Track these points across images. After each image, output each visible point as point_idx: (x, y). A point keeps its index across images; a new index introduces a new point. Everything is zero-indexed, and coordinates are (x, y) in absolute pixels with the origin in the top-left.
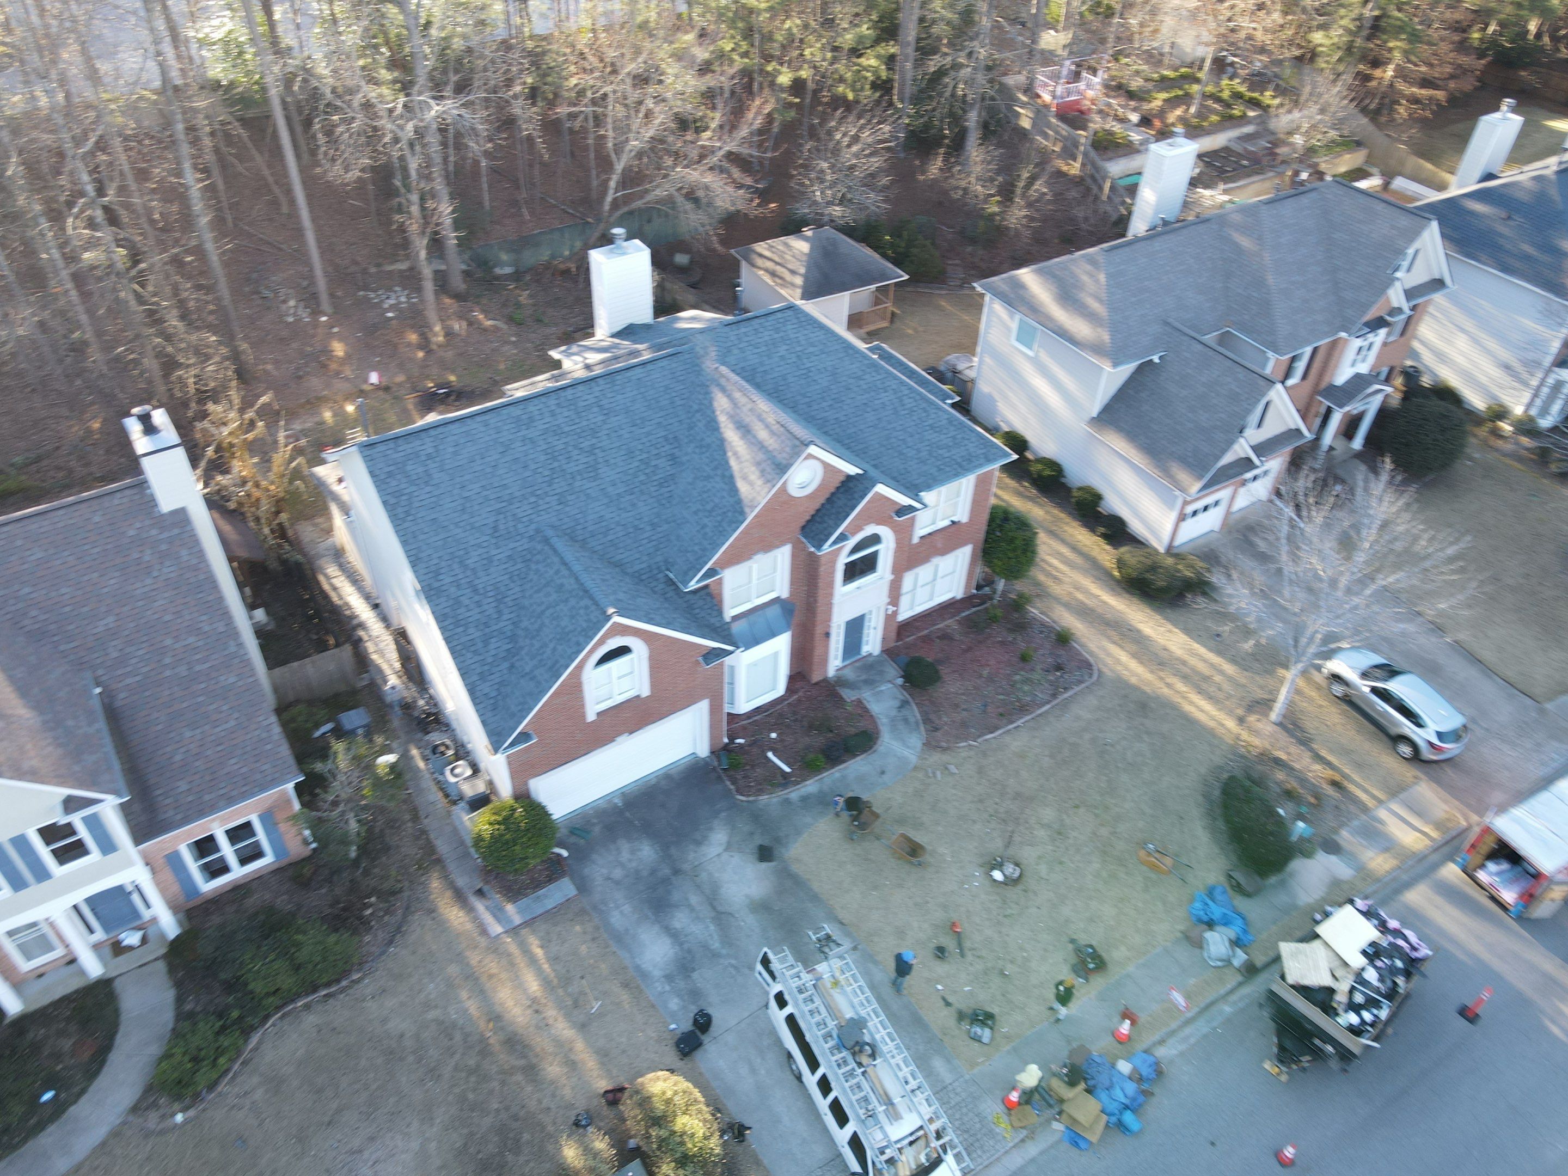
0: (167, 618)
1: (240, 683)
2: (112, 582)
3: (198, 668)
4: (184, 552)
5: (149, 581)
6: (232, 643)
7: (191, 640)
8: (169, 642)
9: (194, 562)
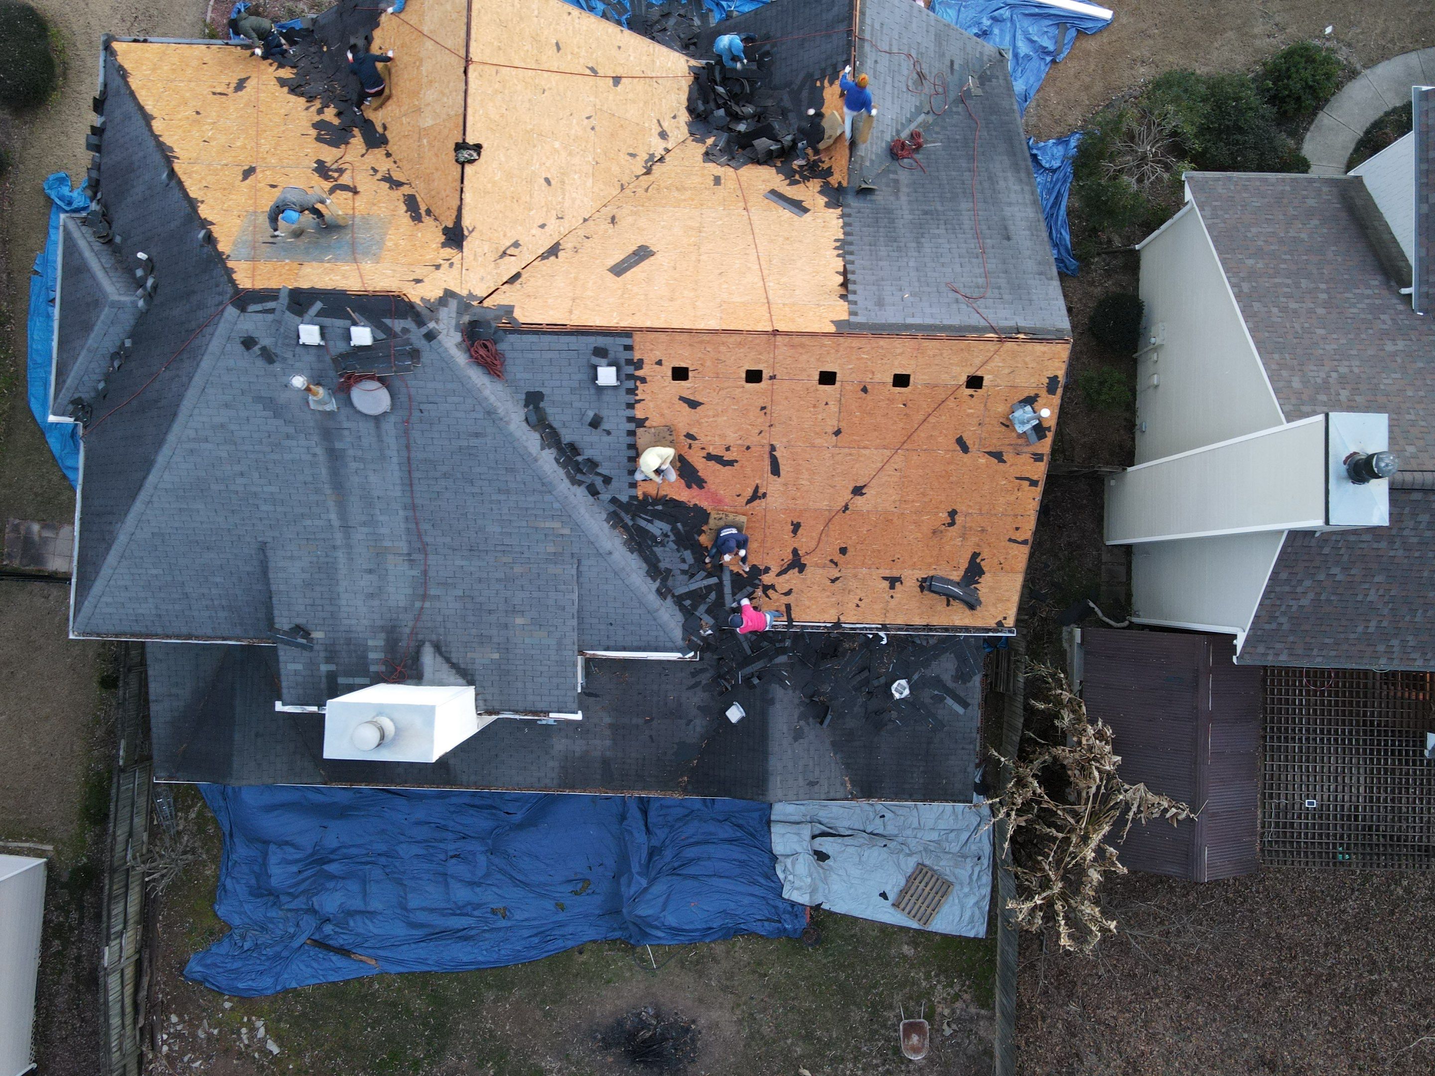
0: (1321, 332)
1: (1240, 256)
2: (1390, 381)
3: (1289, 281)
4: (1296, 384)
5: (1343, 370)
6: (1246, 290)
7: (1293, 305)
8: (1321, 311)
9: (1284, 373)
